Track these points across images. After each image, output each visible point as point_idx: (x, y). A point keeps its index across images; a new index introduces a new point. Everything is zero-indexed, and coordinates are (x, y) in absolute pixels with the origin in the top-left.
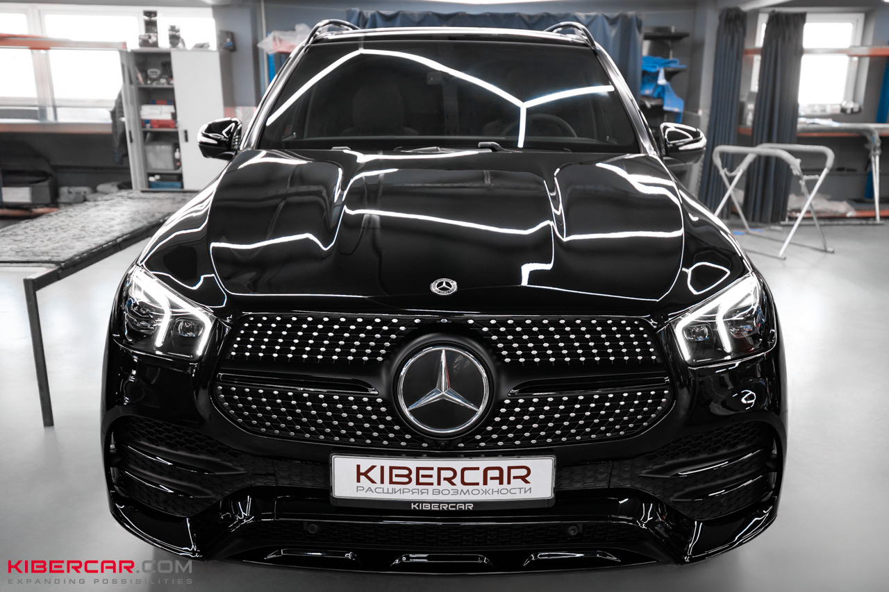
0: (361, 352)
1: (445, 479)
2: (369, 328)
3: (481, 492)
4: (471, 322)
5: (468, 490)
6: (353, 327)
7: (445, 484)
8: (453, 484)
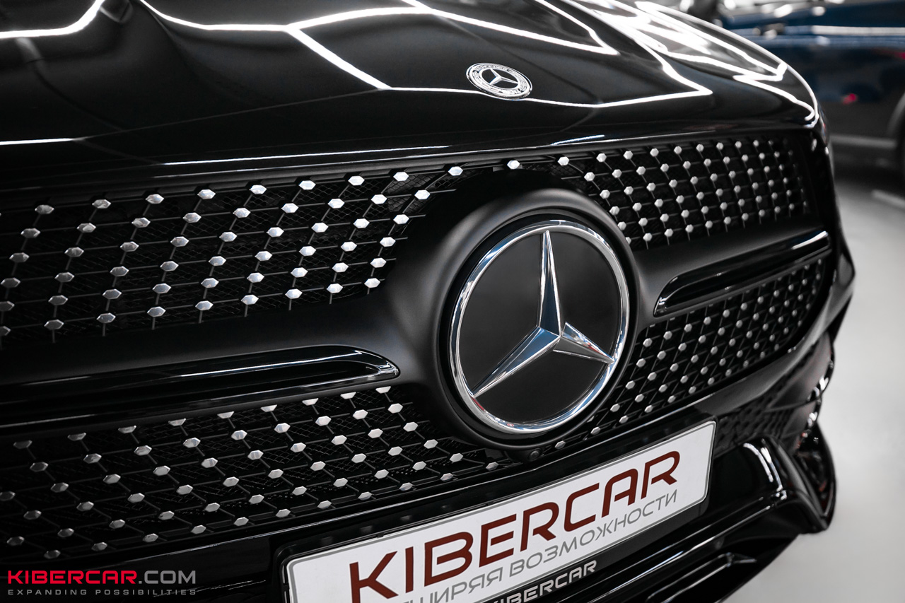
0: (321, 276)
1: (536, 531)
2: (336, 203)
3: (597, 532)
4: (564, 161)
5: (575, 540)
6: (291, 208)
7: (536, 541)
8: (549, 536)
